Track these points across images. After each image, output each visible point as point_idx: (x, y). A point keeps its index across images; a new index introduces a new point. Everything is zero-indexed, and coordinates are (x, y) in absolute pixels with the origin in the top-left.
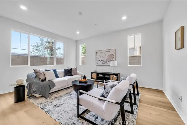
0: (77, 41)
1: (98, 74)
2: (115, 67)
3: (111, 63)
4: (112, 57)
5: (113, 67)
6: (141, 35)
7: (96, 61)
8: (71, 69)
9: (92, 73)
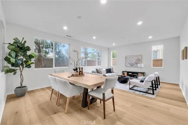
0: (109, 48)
1: (128, 72)
2: (142, 68)
3: (139, 65)
4: (139, 61)
5: (140, 68)
6: (163, 45)
7: (126, 63)
8: (110, 69)
9: (123, 72)
